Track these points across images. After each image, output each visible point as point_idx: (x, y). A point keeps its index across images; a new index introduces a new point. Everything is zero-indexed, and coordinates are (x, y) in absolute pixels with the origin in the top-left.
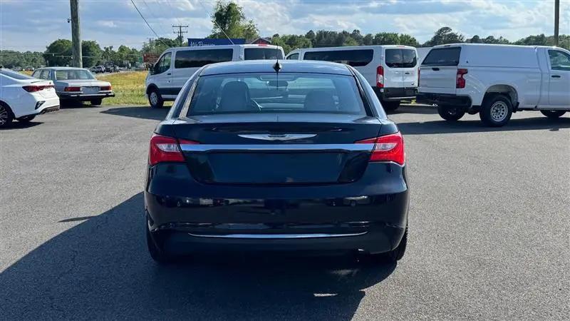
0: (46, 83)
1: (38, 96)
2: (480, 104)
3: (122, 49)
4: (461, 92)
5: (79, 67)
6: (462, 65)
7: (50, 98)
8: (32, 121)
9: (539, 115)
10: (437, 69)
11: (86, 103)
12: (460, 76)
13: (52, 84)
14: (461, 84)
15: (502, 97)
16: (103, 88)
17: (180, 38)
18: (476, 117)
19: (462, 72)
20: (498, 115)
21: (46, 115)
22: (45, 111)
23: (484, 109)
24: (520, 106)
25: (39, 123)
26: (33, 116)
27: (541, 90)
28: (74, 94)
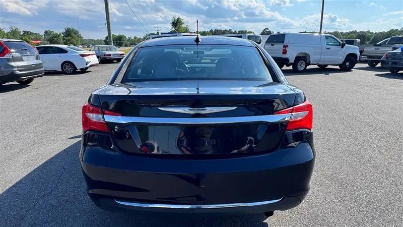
0: (91, 53)
1: (87, 59)
2: (293, 62)
3: (135, 38)
4: (284, 56)
5: (111, 45)
6: (286, 43)
7: (94, 60)
8: (87, 70)
9: (316, 66)
10: (273, 45)
11: (114, 61)
12: (284, 48)
13: (94, 53)
14: (285, 52)
15: (303, 58)
16: (121, 55)
17: (158, 33)
18: (291, 68)
19: (285, 46)
20: (301, 67)
21: (92, 67)
22: (91, 66)
23: (295, 65)
24: (311, 63)
25: (89, 72)
26: (87, 68)
27: (321, 55)
28: (108, 58)
